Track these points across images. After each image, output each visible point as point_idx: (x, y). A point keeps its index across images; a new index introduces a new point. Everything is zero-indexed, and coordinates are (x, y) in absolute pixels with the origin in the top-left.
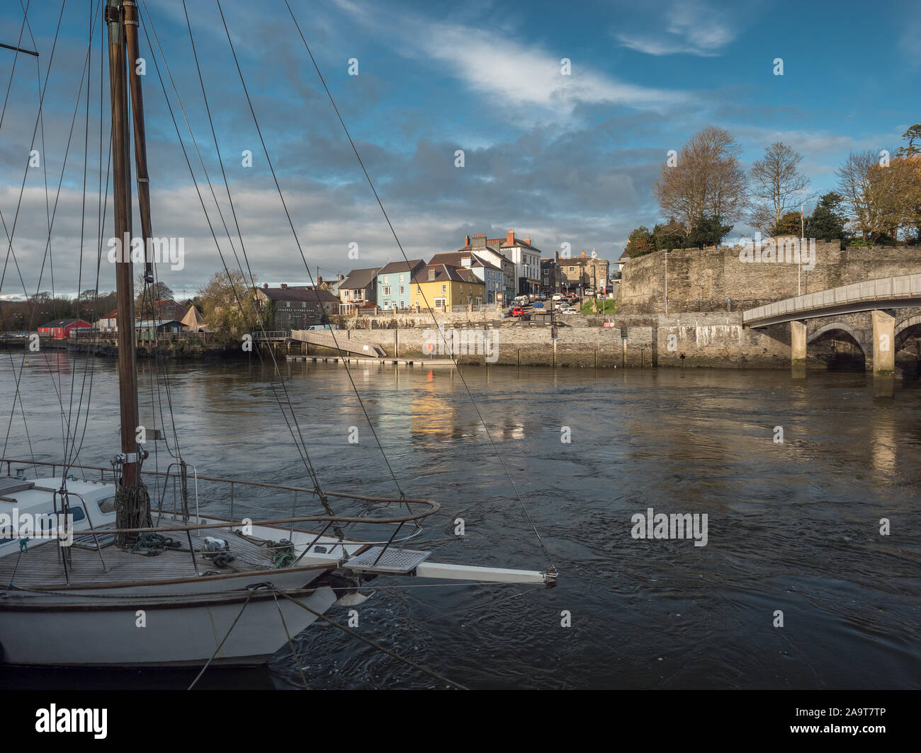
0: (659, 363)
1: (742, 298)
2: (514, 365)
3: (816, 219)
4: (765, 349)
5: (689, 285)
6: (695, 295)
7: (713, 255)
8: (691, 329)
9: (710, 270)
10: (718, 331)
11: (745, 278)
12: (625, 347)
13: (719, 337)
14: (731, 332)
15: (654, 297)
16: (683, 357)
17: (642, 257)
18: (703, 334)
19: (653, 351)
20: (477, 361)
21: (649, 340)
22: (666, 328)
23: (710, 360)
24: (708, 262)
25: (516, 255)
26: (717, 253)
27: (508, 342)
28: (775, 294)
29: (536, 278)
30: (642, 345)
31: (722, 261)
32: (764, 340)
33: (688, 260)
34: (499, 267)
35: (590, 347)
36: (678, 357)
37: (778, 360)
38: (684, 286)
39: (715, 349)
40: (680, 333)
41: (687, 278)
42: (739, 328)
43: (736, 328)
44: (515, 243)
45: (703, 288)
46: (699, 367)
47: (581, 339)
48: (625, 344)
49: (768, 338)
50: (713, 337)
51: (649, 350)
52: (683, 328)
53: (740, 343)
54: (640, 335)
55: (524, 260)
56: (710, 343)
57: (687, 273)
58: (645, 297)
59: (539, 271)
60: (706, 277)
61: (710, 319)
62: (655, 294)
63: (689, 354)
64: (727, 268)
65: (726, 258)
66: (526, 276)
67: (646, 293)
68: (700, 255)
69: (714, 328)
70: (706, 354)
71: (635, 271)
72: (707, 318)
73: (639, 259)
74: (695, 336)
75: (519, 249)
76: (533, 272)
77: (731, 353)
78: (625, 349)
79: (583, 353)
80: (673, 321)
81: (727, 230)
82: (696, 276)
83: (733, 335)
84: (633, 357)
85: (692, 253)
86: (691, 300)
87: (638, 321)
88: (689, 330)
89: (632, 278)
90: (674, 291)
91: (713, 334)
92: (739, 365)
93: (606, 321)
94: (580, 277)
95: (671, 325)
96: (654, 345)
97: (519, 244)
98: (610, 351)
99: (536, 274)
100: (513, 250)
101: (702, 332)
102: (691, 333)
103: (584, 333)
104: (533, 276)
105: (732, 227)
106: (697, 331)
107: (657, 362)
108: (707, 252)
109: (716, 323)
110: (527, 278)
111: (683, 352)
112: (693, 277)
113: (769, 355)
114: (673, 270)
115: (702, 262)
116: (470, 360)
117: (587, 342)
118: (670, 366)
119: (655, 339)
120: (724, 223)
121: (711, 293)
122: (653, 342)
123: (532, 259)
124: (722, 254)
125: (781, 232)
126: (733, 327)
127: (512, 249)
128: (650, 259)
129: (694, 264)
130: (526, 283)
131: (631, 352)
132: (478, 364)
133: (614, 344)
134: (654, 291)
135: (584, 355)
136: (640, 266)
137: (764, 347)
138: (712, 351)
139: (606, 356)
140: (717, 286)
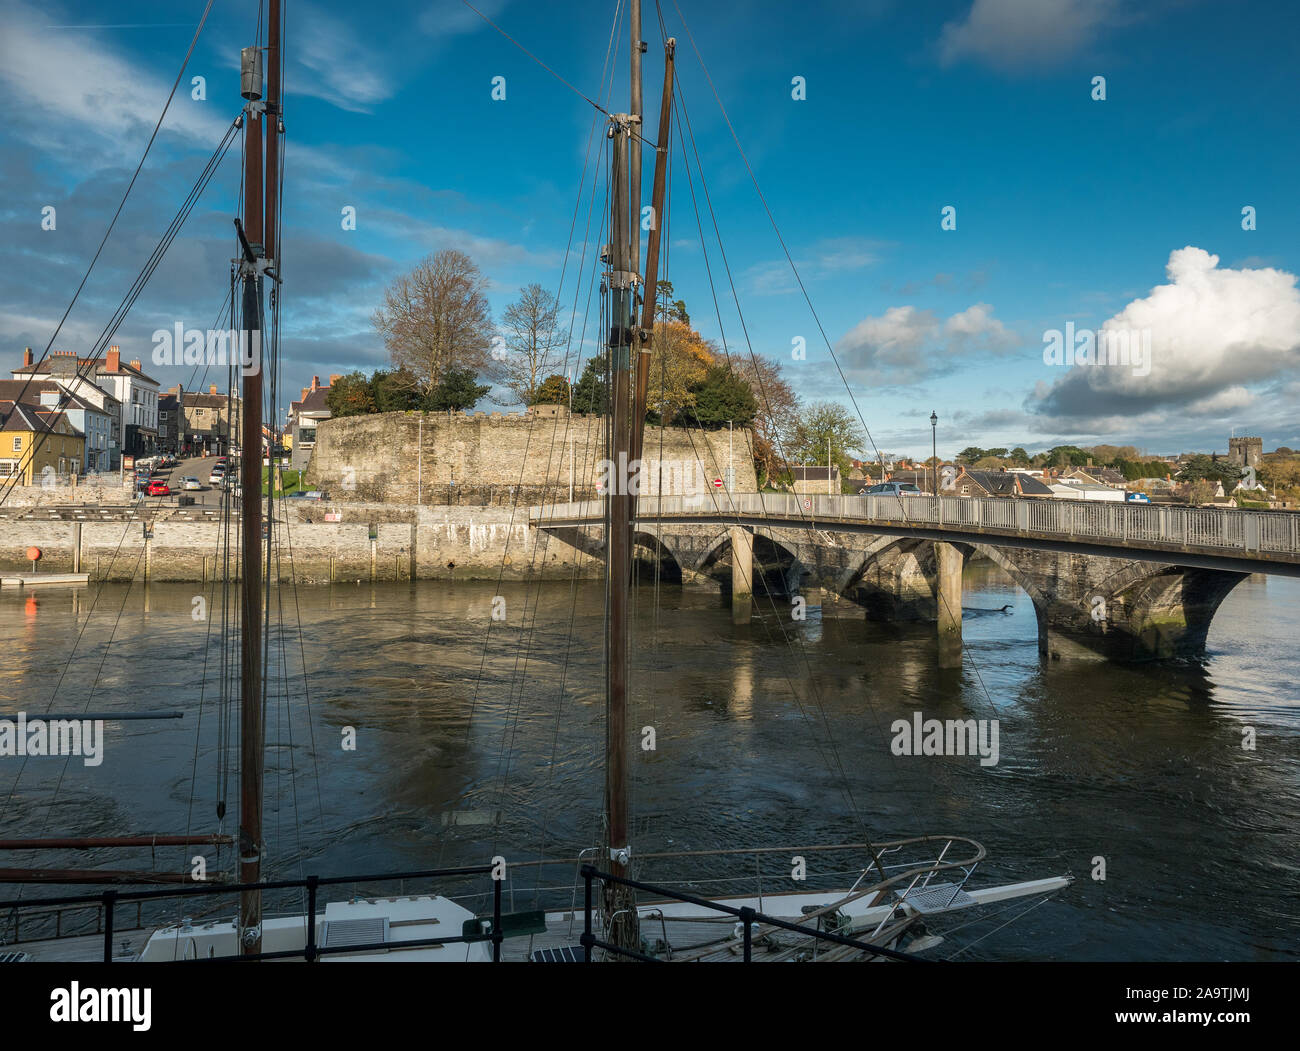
0: (418, 574)
1: (502, 482)
2: (194, 582)
3: (584, 387)
4: (555, 555)
5: (433, 462)
6: (443, 477)
7: (466, 423)
8: (463, 528)
9: (462, 443)
10: (499, 531)
11: (504, 456)
12: (374, 552)
13: (499, 540)
14: (514, 534)
15: (383, 475)
16: (451, 565)
17: (363, 417)
18: (479, 535)
19: (412, 558)
20: (126, 575)
21: (407, 543)
22: (429, 526)
23: (487, 570)
24: (460, 432)
25: (122, 388)
26: (471, 420)
27: (187, 545)
28: (540, 479)
29: (150, 426)
30: (396, 550)
31: (477, 432)
32: (555, 544)
33: (433, 428)
34: (101, 407)
35: (322, 552)
36: (445, 567)
37: (569, 568)
38: (428, 463)
39: (494, 555)
40: (448, 533)
41: (432, 452)
42: (526, 527)
43: (523, 529)
44: (120, 368)
45: (452, 467)
46: (473, 580)
47: (310, 541)
48: (374, 549)
49: (558, 541)
50: (491, 540)
51: (406, 556)
52: (453, 526)
53: (526, 547)
54: (394, 536)
55: (135, 397)
56: (488, 547)
57: (432, 445)
58: (367, 473)
59: (156, 415)
60: (456, 452)
61: (489, 515)
62: (386, 472)
63: (460, 561)
64: (483, 441)
65: (482, 428)
66: (137, 423)
67: (368, 468)
68: (449, 422)
69: (493, 528)
70: (483, 562)
71: (352, 434)
72: (484, 514)
73: (358, 418)
74: (468, 538)
75: (128, 379)
76: (146, 417)
77: (514, 561)
78: (374, 555)
79: (312, 561)
80: (439, 516)
81: (484, 391)
82: (444, 450)
83: (517, 537)
84: (384, 568)
85: (436, 418)
86: (437, 482)
87: (378, 512)
88: (460, 530)
89: (345, 444)
90: (414, 468)
91: (493, 535)
92: (525, 576)
93: (328, 511)
94: (213, 426)
95: (437, 521)
96: (412, 550)
97: (128, 372)
98: (352, 558)
99: (150, 418)
100: (118, 380)
101: (477, 532)
102: (463, 531)
103: (314, 533)
104: (146, 423)
105: (490, 388)
106: (471, 531)
107: (415, 573)
108: (458, 419)
109: (496, 521)
110: (138, 427)
111: (451, 558)
112: (439, 451)
113: (558, 562)
114: (414, 440)
115: (451, 432)
116: (113, 575)
117: (318, 545)
118: (433, 579)
119: (414, 541)
120: (479, 383)
121: (463, 474)
122: (412, 545)
123: (147, 396)
124: (477, 423)
125: (544, 399)
126: (518, 527)
127: (115, 377)
128: (377, 421)
129: (441, 434)
130: (136, 433)
131: (383, 559)
132: (128, 581)
133: (359, 549)
134: (383, 467)
135: (314, 565)
136: (358, 429)
137: (553, 552)
138: (491, 559)
139: (346, 567)
140: (471, 464)
